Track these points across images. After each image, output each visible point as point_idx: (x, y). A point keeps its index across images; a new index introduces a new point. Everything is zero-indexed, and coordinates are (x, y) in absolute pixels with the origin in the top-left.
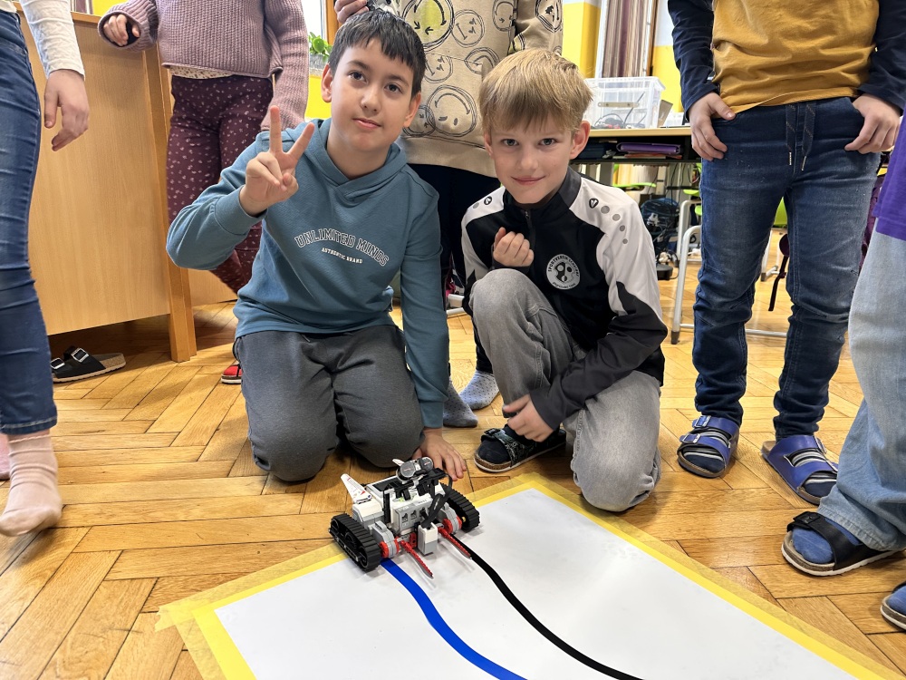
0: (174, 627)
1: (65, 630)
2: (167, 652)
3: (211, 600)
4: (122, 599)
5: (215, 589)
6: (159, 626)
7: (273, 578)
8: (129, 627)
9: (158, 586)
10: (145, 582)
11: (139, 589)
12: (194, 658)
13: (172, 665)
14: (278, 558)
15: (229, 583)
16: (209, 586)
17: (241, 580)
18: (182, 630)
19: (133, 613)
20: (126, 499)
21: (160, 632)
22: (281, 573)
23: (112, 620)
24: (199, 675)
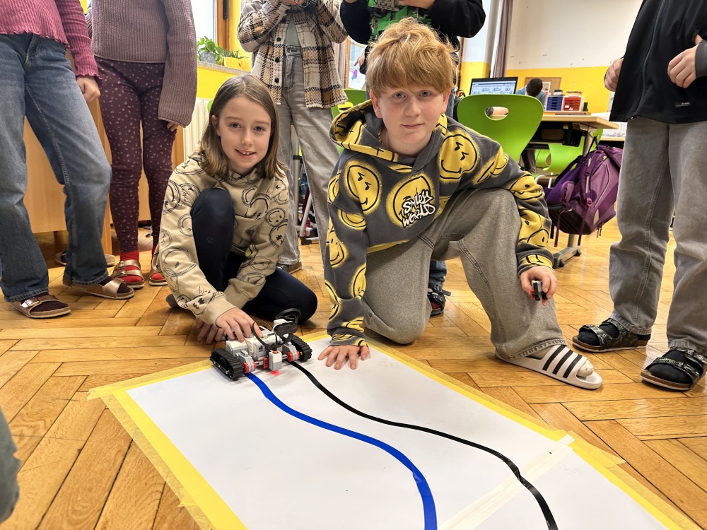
0: (100, 398)
1: (27, 400)
2: (95, 410)
3: (124, 386)
4: (64, 386)
5: (127, 380)
6: (89, 398)
7: (165, 376)
8: (69, 398)
9: (87, 380)
10: (79, 378)
11: (75, 381)
12: (113, 412)
13: (99, 415)
14: (169, 367)
15: (136, 378)
16: (122, 380)
17: (144, 377)
18: (105, 400)
19: (72, 392)
20: (64, 336)
21: (90, 401)
22: (170, 374)
23: (58, 395)
24: (116, 420)
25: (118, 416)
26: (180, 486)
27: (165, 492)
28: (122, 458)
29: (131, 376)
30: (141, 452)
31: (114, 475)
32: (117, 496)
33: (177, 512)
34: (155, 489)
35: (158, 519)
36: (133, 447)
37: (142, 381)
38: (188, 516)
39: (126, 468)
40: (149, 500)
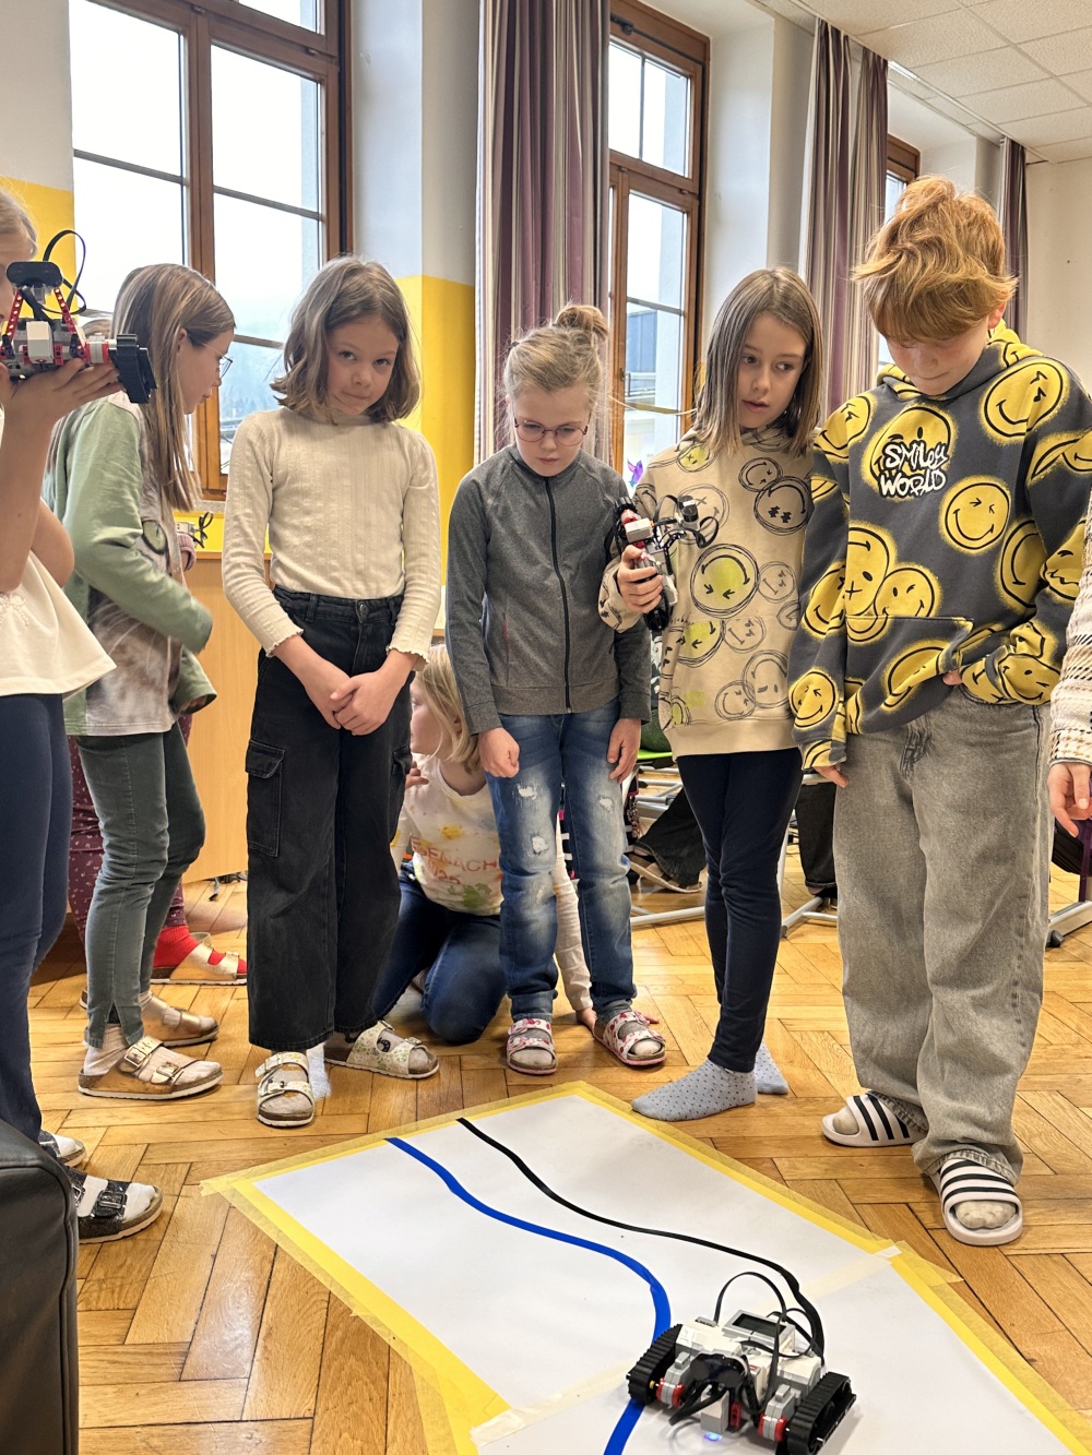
0: (218, 1194)
2: (217, 1208)
3: (248, 1176)
4: (163, 1177)
5: (250, 1170)
6: (204, 1193)
7: (303, 1162)
8: (177, 1193)
9: (193, 1168)
10: (180, 1166)
11: (176, 1170)
12: (242, 1212)
13: (224, 1215)
14: (306, 1149)
15: (261, 1166)
16: (242, 1169)
17: (273, 1164)
18: (227, 1196)
19: (177, 1186)
21: (206, 1197)
22: (309, 1159)
24: (249, 1222)
25: (250, 1216)
26: (348, 1295)
27: (331, 1301)
28: (270, 1266)
29: (253, 1163)
30: (292, 1259)
31: (265, 1283)
32: (275, 1303)
33: (350, 1321)
34: (319, 1298)
35: (329, 1327)
36: (279, 1254)
37: (270, 1170)
38: (363, 1324)
39: (277, 1276)
40: (314, 1309)
